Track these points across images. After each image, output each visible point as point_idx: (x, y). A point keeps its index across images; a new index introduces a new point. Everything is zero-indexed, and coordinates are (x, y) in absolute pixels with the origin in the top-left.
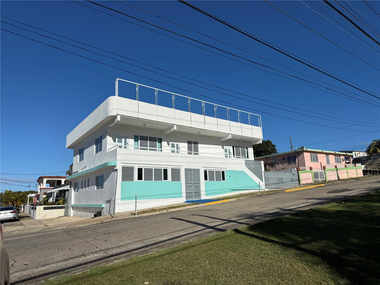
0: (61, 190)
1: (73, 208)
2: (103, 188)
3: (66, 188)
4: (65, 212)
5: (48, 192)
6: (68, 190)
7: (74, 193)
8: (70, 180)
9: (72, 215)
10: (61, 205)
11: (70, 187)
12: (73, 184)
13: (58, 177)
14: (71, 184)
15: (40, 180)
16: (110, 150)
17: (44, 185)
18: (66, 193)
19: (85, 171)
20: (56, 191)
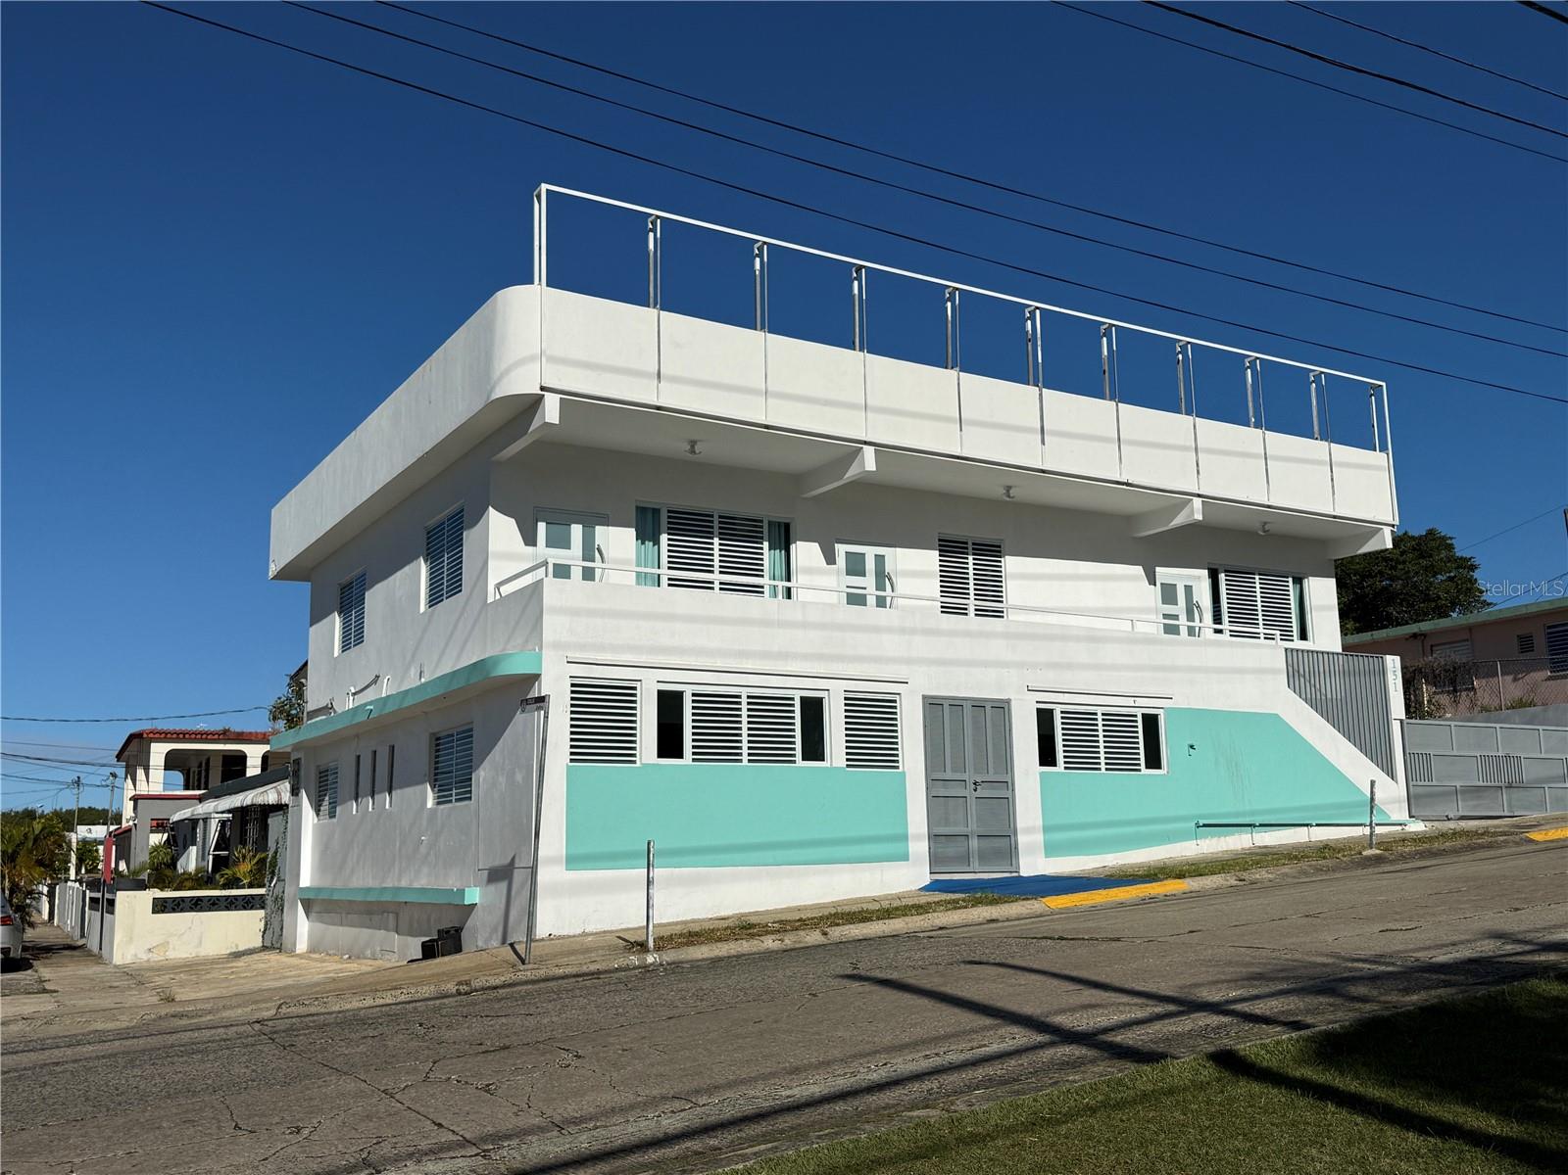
0: (242, 807)
1: (308, 906)
2: (470, 798)
3: (269, 795)
4: (266, 925)
5: (175, 818)
6: (280, 808)
7: (314, 825)
8: (293, 750)
9: (302, 946)
10: (243, 887)
11: (295, 792)
12: (309, 773)
13: (225, 736)
14: (296, 774)
15: (133, 753)
16: (506, 590)
17: (156, 779)
18: (270, 821)
19: (370, 703)
20: (216, 809)
